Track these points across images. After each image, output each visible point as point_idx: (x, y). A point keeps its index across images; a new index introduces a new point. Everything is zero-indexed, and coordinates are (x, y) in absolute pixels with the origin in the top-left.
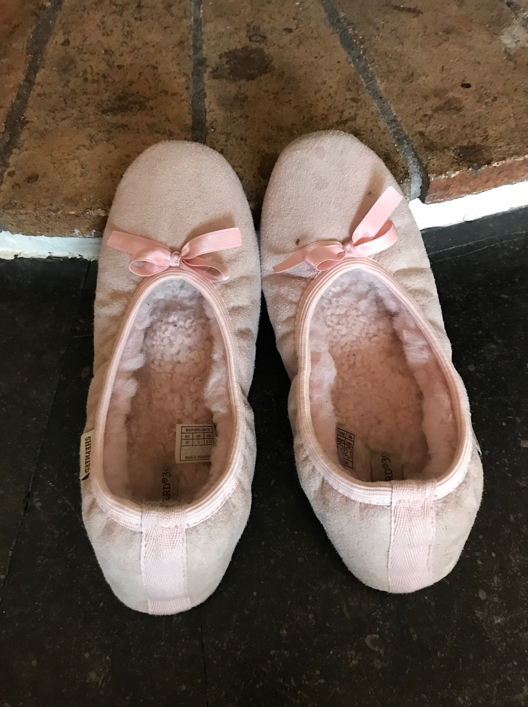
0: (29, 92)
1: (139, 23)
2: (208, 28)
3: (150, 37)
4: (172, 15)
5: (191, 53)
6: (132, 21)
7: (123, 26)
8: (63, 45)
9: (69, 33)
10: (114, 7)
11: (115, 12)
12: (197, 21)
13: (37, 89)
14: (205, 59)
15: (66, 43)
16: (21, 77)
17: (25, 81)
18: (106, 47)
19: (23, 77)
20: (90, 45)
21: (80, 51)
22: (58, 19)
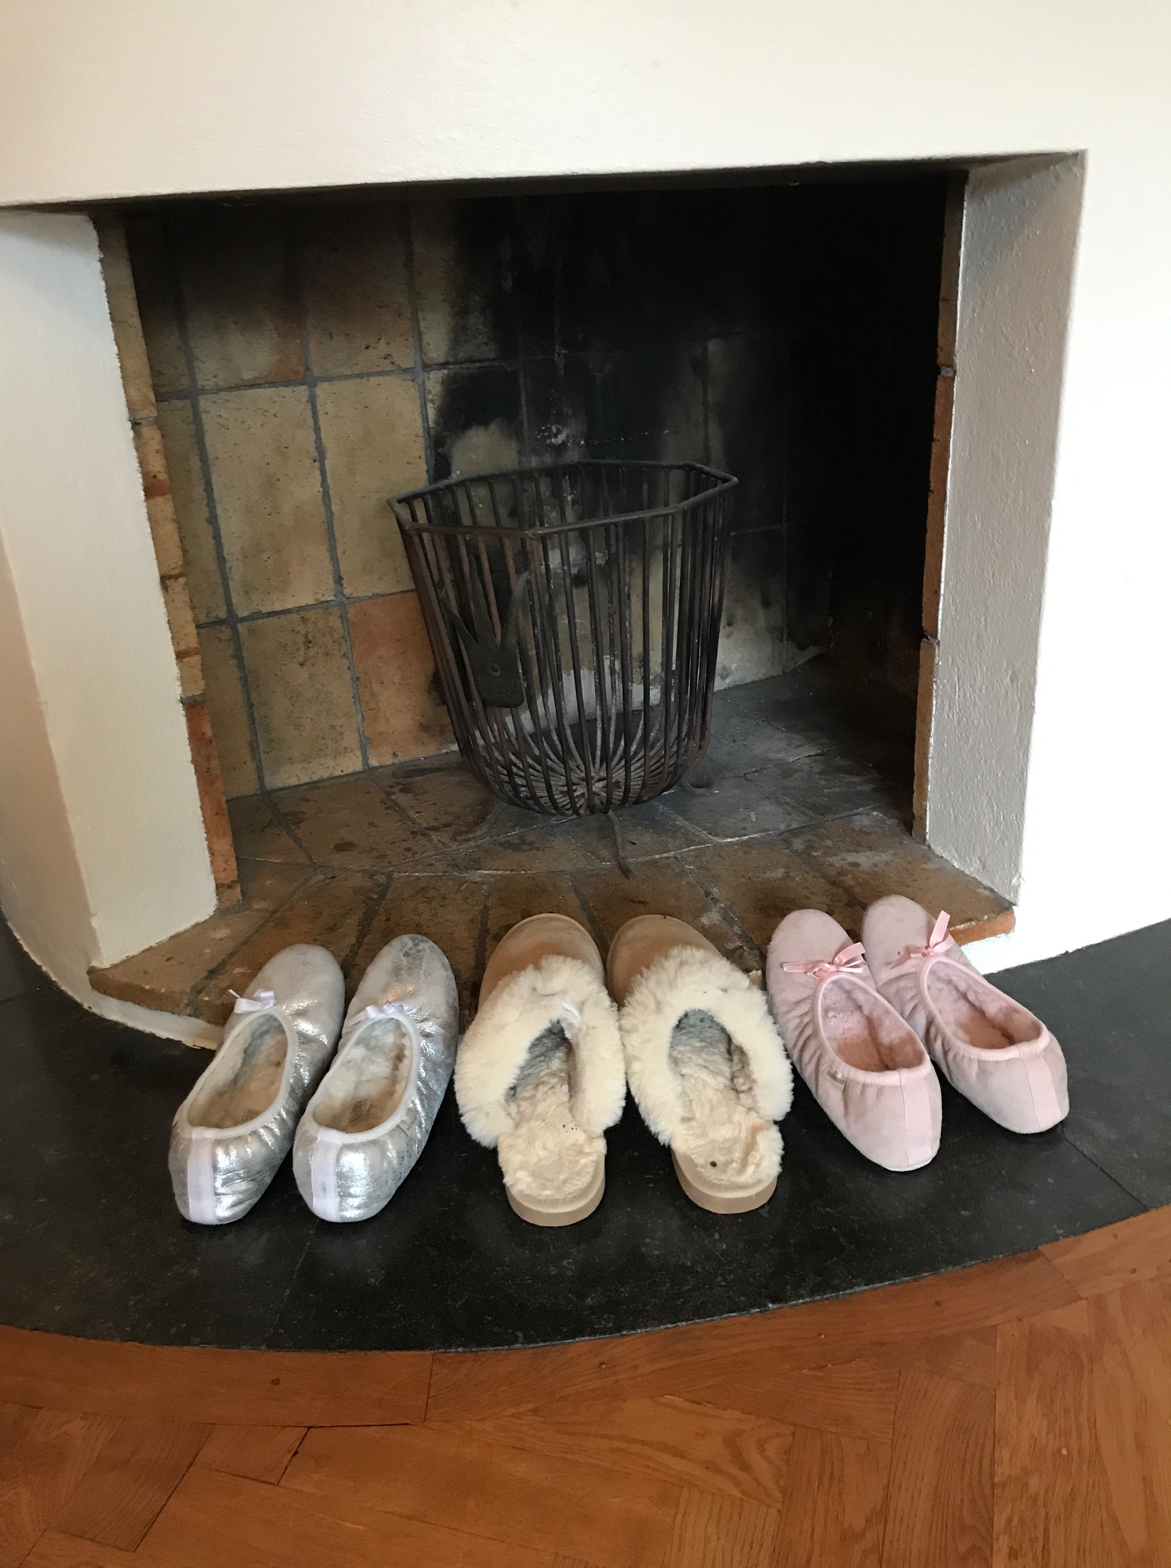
0: (359, 948)
1: (442, 908)
2: (491, 912)
3: (450, 917)
4: (467, 904)
5: (479, 926)
6: (438, 907)
7: (431, 910)
8: (385, 921)
9: (390, 914)
10: (425, 899)
11: (425, 902)
12: (485, 907)
13: (364, 947)
14: (489, 930)
15: (388, 920)
16: (353, 940)
17: (357, 942)
18: (417, 922)
19: (355, 940)
20: (405, 921)
21: (397, 925)
22: (382, 906)
